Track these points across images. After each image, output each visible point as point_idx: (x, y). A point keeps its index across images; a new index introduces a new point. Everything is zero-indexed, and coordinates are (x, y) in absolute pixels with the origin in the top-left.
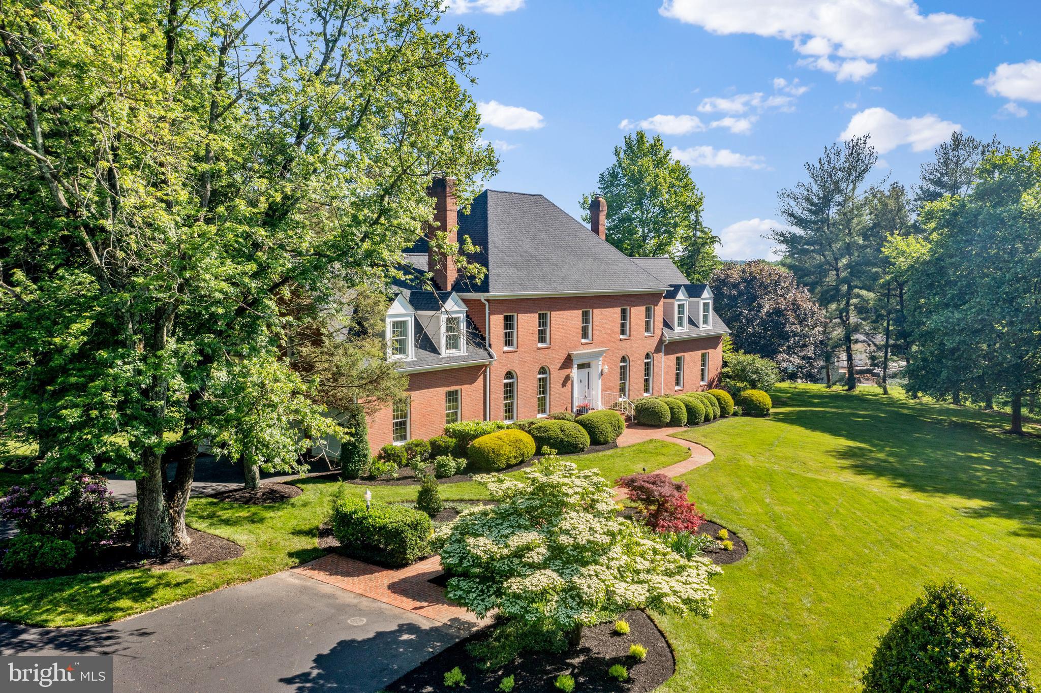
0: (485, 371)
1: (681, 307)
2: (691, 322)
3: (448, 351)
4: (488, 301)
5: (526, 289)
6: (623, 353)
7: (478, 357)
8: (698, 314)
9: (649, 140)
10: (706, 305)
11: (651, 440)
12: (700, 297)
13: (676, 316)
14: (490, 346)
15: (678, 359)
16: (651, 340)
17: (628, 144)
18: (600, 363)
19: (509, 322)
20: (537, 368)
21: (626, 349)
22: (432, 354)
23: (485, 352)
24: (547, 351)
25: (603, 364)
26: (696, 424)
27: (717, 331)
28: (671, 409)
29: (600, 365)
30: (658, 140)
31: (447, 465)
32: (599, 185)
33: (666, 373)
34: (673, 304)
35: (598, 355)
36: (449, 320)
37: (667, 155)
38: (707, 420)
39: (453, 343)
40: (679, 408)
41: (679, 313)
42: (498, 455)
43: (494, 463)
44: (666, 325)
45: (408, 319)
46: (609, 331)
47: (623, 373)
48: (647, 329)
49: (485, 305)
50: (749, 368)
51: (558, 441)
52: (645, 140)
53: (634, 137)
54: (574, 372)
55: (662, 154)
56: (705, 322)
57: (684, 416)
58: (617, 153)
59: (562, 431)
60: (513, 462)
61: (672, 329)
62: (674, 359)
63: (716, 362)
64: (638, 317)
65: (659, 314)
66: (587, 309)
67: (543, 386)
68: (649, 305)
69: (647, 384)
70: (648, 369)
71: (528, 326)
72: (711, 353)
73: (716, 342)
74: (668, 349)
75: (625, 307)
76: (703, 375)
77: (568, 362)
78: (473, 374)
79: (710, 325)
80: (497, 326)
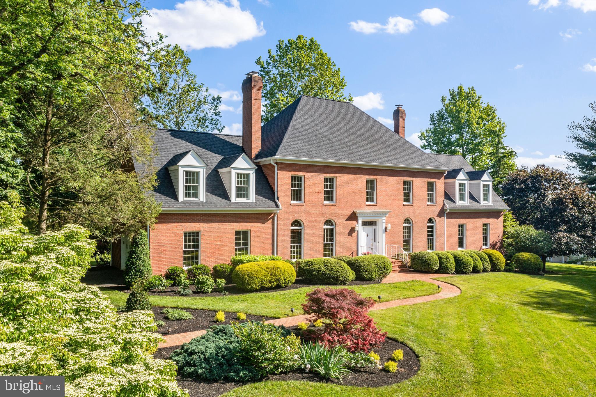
0: (273, 218)
1: (462, 185)
2: (472, 197)
3: (237, 199)
4: (277, 163)
5: (312, 157)
6: (407, 216)
7: (266, 206)
8: (479, 193)
9: (465, 90)
10: (486, 186)
11: (413, 281)
12: (480, 179)
13: (457, 192)
14: (278, 198)
15: (461, 226)
16: (434, 208)
17: (452, 94)
18: (384, 221)
19: (297, 182)
20: (324, 219)
21: (408, 213)
22: (223, 200)
23: (273, 203)
24: (332, 208)
25: (387, 223)
26: (464, 273)
27: (497, 207)
28: (440, 259)
29: (383, 223)
30: (472, 90)
31: (204, 283)
32: (430, 122)
33: (449, 236)
34: (454, 182)
35: (381, 214)
36: (239, 176)
37: (478, 99)
38: (475, 270)
39: (242, 192)
40: (448, 258)
41: (460, 190)
42: (251, 278)
43: (248, 284)
44: (448, 197)
45: (201, 170)
46: (393, 197)
47: (408, 231)
48: (430, 199)
49: (274, 166)
50: (522, 235)
51: (321, 273)
52: (463, 91)
53: (456, 90)
54: (359, 227)
55: (475, 99)
56: (486, 199)
57: (452, 266)
58: (443, 100)
59: (325, 265)
60: (268, 285)
61: (454, 202)
62: (456, 226)
63: (497, 231)
64: (420, 189)
65: (441, 189)
66: (371, 177)
67: (330, 237)
68: (431, 181)
69: (431, 243)
70: (431, 231)
71: (313, 187)
72: (491, 224)
73: (496, 216)
74: (451, 216)
75: (407, 180)
76: (486, 241)
77: (353, 218)
78: (262, 218)
79: (491, 201)
80: (284, 183)
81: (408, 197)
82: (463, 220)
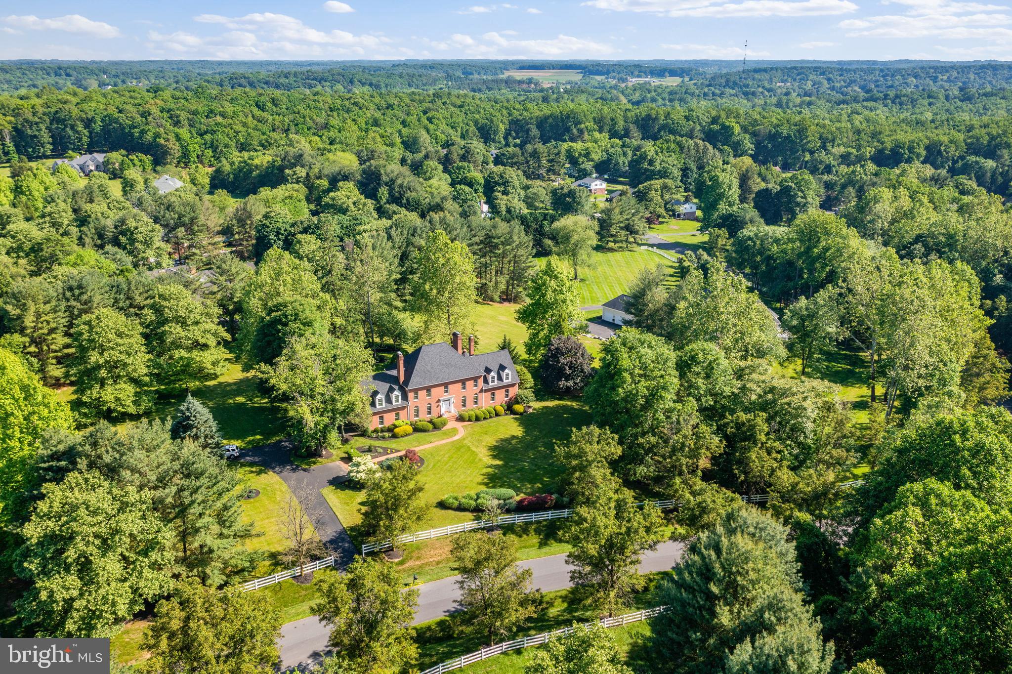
0: (407, 407)
2: (499, 379)
3: (395, 404)
5: (421, 385)
6: (463, 395)
7: (404, 404)
8: (503, 377)
10: (507, 374)
12: (504, 371)
14: (409, 400)
15: (492, 393)
19: (416, 393)
20: (427, 404)
22: (391, 405)
23: (407, 402)
24: (430, 399)
25: (454, 400)
27: (513, 382)
28: (469, 416)
33: (486, 398)
34: (489, 376)
35: (451, 397)
39: (397, 401)
41: (492, 379)
46: (456, 390)
47: (464, 401)
48: (476, 386)
54: (441, 403)
56: (507, 379)
59: (422, 426)
60: (403, 435)
61: (489, 384)
62: (489, 393)
63: (514, 391)
64: (470, 384)
65: (480, 381)
66: (446, 385)
67: (429, 408)
68: (475, 379)
69: (476, 403)
70: (476, 399)
71: (422, 394)
72: (510, 389)
73: (513, 385)
74: (486, 391)
75: (463, 382)
76: (507, 396)
77: (439, 401)
78: (403, 408)
79: (510, 380)
80: (411, 395)
81: (464, 388)
82: (492, 391)
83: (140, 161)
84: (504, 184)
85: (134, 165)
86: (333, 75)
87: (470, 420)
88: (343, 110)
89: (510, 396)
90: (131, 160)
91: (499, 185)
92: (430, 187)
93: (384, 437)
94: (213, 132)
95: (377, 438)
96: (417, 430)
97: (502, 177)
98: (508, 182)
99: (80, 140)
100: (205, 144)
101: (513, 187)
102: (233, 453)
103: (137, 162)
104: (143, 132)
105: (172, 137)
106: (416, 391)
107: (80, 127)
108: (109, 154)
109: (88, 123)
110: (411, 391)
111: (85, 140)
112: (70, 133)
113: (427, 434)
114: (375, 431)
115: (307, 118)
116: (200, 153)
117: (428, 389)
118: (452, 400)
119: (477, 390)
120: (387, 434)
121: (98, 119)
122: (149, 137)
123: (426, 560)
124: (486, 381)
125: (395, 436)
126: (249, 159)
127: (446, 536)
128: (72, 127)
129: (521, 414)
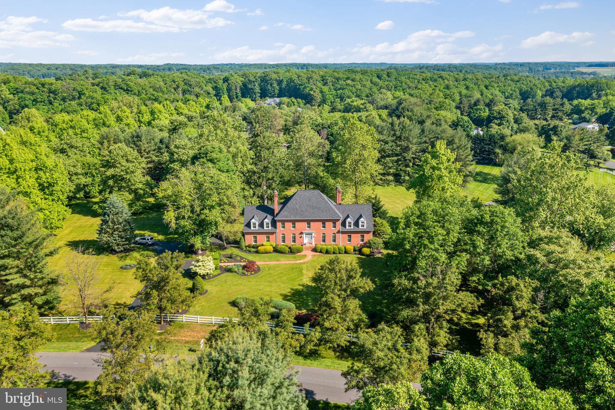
0: (276, 233)
1: (350, 222)
2: (355, 226)
3: (266, 229)
5: (287, 218)
6: (323, 233)
7: (273, 230)
10: (362, 222)
11: (305, 255)
13: (347, 225)
15: (349, 235)
19: (283, 224)
20: (292, 233)
22: (262, 229)
23: (276, 229)
24: (294, 230)
25: (315, 234)
27: (368, 230)
33: (342, 238)
36: (266, 223)
39: (268, 227)
44: (343, 226)
45: (256, 222)
47: (324, 237)
54: (304, 236)
56: (363, 226)
61: (346, 228)
62: (346, 235)
63: (369, 237)
64: (329, 225)
65: (339, 224)
66: (309, 222)
67: (294, 238)
68: (334, 222)
69: (334, 241)
70: (335, 237)
71: (289, 225)
72: (365, 235)
73: (368, 232)
74: (343, 233)
75: (324, 222)
76: (362, 240)
77: (302, 233)
78: (272, 233)
79: (365, 227)
80: (279, 225)
81: (324, 227)
82: (350, 233)
83: (298, 103)
84: (500, 118)
85: (294, 105)
86: (450, 68)
87: (321, 252)
88: (431, 80)
89: (365, 241)
90: (293, 102)
91: (496, 119)
92: (438, 115)
93: (250, 251)
94: (343, 89)
95: (245, 251)
96: (276, 250)
97: (499, 113)
98: (504, 117)
99: (274, 91)
100: (337, 96)
101: (508, 121)
102: (148, 241)
103: (296, 103)
104: (305, 87)
105: (318, 91)
106: (283, 222)
107: (275, 85)
108: (282, 98)
109: (280, 82)
110: (279, 221)
111: (277, 92)
112: (270, 88)
113: (282, 255)
114: (249, 246)
115: (403, 84)
116: (333, 101)
117: (294, 222)
118: (313, 235)
119: (335, 230)
120: (252, 250)
121: (285, 80)
122: (307, 90)
123: (180, 338)
124: (344, 224)
125: (257, 252)
126: (352, 102)
127: (210, 325)
128: (271, 85)
129: (367, 256)
